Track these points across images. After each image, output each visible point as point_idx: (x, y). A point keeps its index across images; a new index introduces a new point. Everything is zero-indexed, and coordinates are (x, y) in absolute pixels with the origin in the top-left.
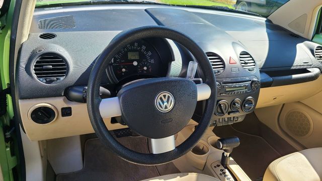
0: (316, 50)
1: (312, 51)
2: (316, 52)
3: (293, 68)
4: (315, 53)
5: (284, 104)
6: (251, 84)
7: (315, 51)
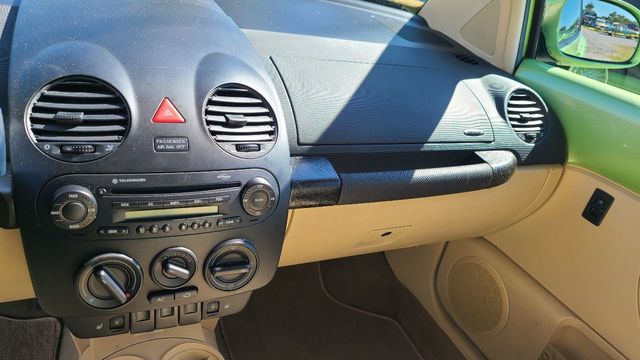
0: (512, 98)
1: (499, 101)
2: (510, 105)
3: (427, 147)
4: (506, 108)
5: (447, 242)
6: (241, 195)
7: (506, 101)
